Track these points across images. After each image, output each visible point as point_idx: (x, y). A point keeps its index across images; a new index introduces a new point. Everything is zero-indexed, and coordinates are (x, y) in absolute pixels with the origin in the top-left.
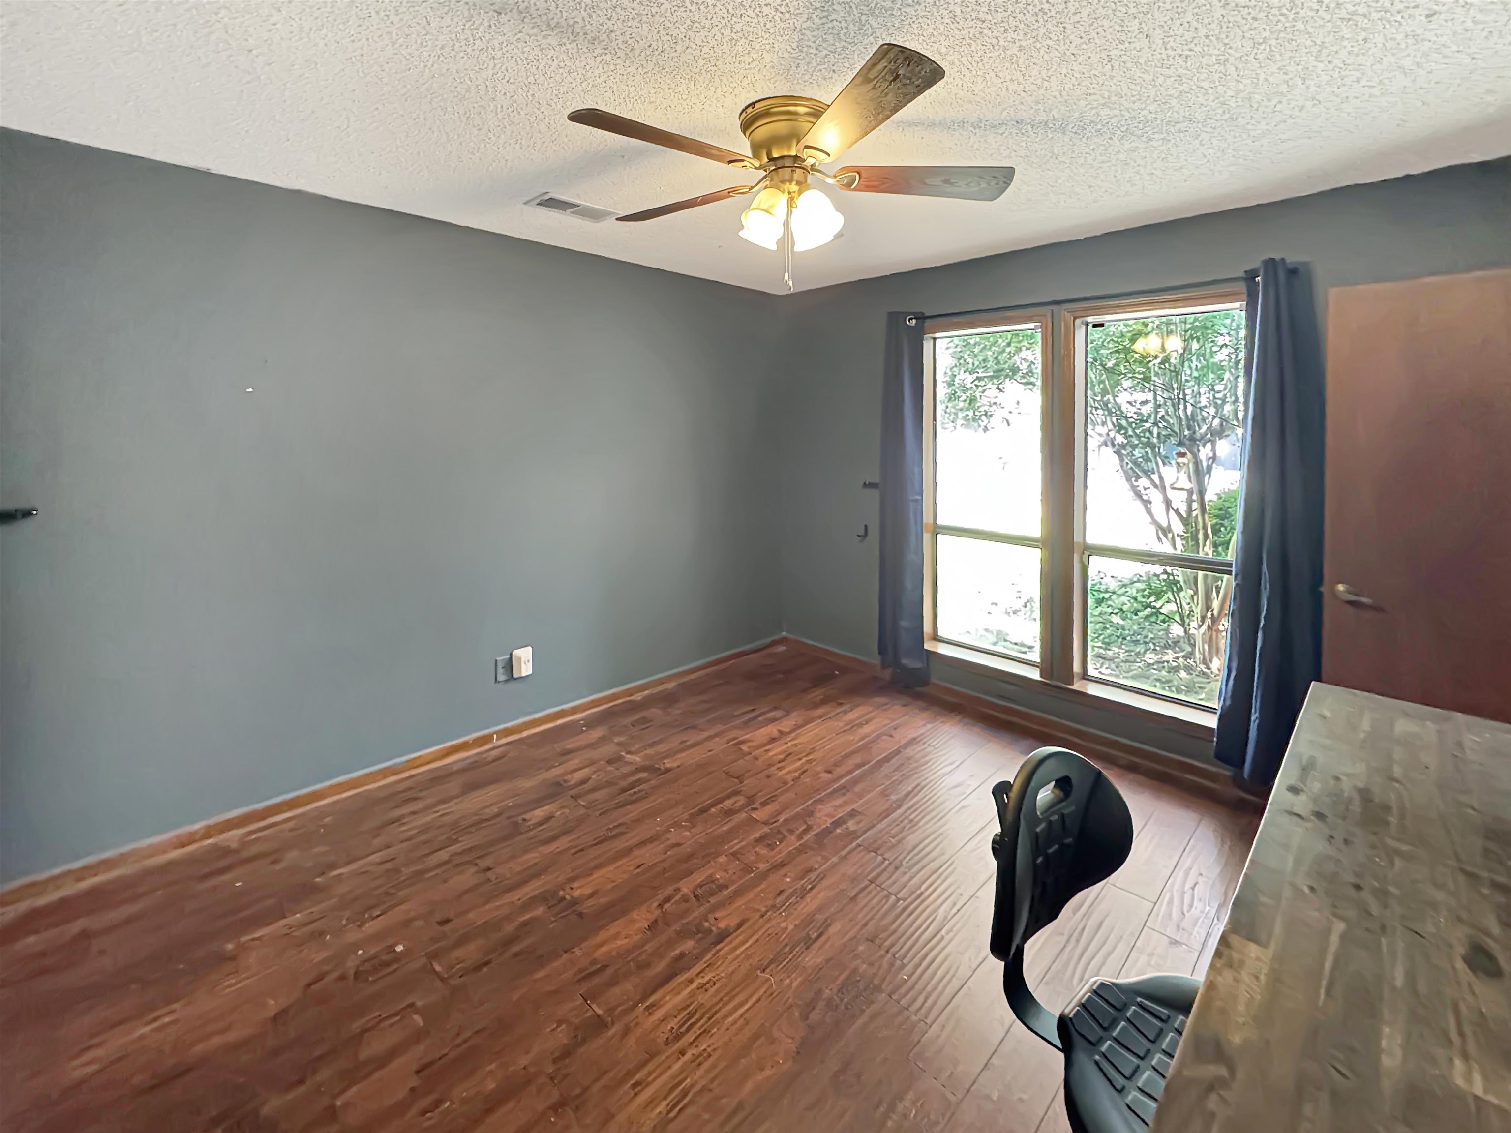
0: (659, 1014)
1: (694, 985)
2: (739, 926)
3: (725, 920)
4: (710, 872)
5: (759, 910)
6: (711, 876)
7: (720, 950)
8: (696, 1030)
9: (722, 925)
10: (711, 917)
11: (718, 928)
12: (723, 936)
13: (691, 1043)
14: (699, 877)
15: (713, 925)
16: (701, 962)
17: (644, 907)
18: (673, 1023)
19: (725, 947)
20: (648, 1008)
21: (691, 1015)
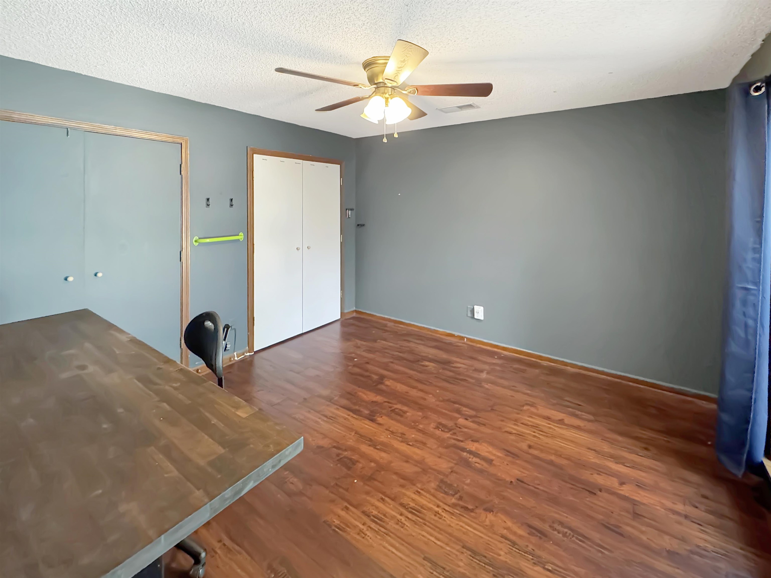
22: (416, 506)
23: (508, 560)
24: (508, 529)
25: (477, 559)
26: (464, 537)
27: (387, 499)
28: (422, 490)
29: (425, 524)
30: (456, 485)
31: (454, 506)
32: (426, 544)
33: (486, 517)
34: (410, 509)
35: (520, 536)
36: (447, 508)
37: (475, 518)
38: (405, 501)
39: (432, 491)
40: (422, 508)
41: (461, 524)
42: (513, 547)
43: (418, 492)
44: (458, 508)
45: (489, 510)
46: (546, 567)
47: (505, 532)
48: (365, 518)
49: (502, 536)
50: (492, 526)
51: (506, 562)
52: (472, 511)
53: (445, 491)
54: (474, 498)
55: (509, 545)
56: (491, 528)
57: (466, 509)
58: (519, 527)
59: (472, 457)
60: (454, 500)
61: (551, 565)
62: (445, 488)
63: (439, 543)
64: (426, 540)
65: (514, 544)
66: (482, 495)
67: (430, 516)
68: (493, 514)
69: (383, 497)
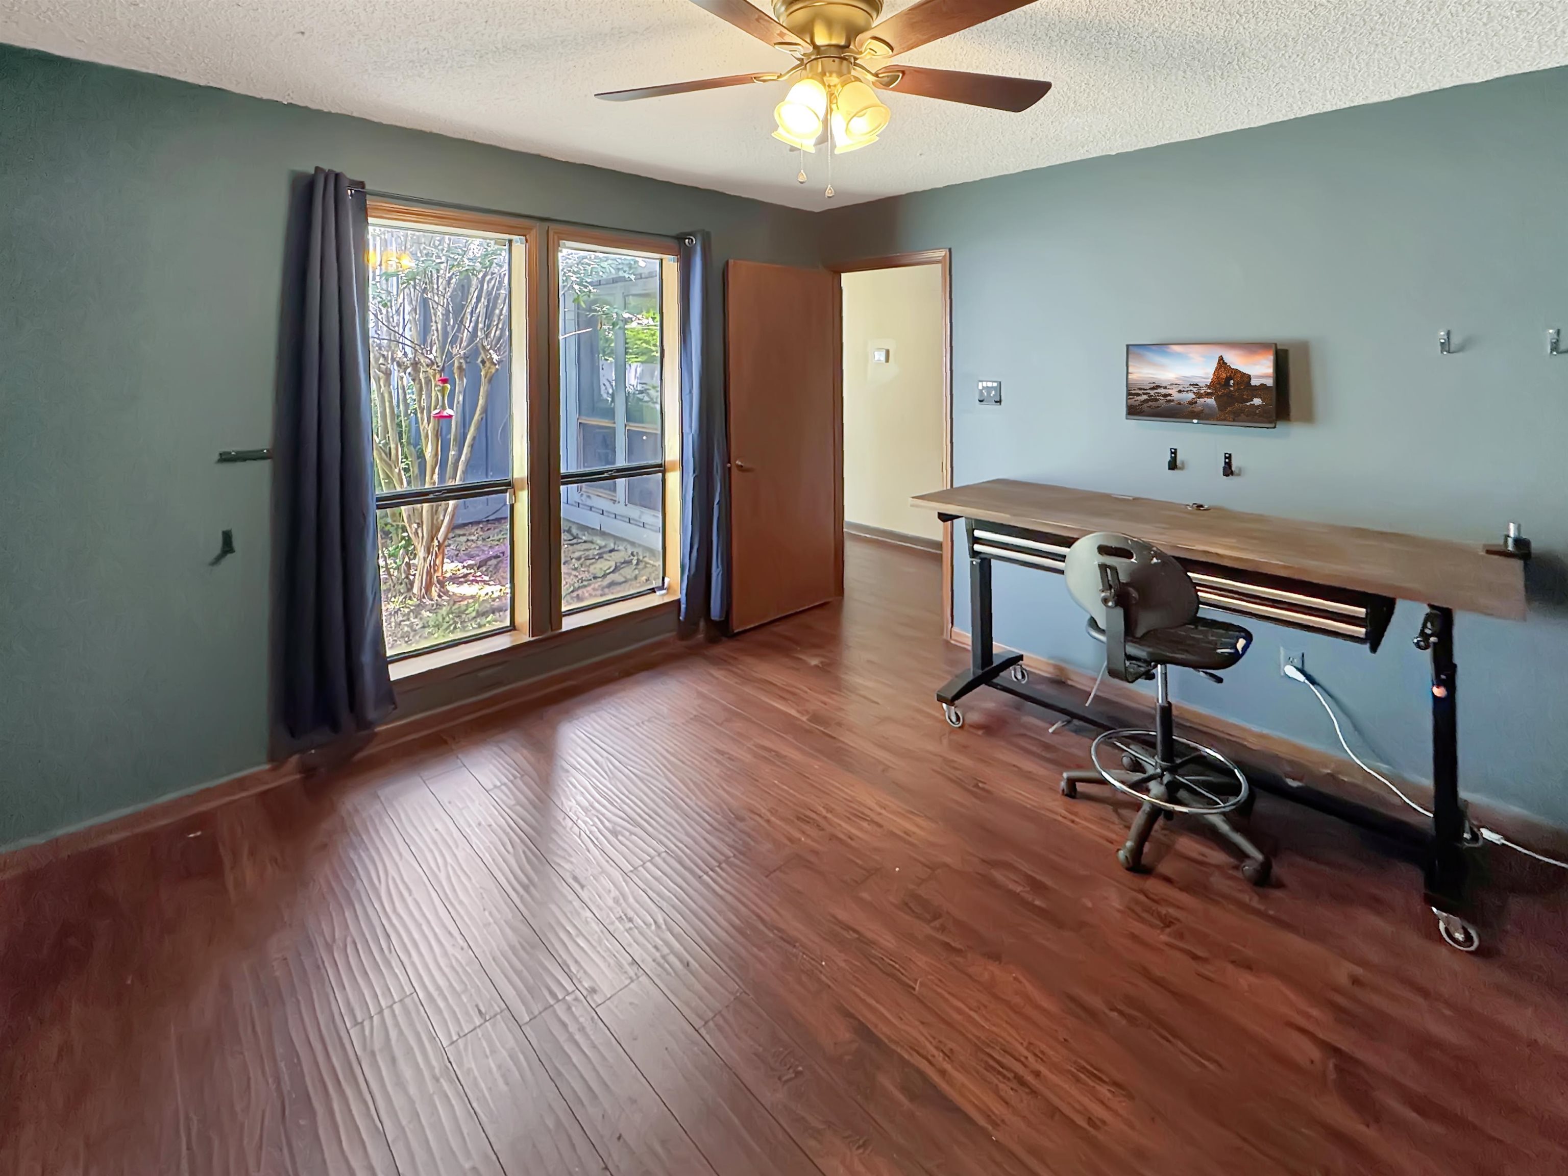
0: (998, 1109)
1: (948, 1067)
7: (889, 1038)
8: (1008, 1060)
12: (863, 1031)
13: (1022, 1063)
15: (849, 1047)
16: (912, 1061)
18: (1005, 1088)
19: (882, 1031)
20: (995, 1125)
21: (989, 1068)
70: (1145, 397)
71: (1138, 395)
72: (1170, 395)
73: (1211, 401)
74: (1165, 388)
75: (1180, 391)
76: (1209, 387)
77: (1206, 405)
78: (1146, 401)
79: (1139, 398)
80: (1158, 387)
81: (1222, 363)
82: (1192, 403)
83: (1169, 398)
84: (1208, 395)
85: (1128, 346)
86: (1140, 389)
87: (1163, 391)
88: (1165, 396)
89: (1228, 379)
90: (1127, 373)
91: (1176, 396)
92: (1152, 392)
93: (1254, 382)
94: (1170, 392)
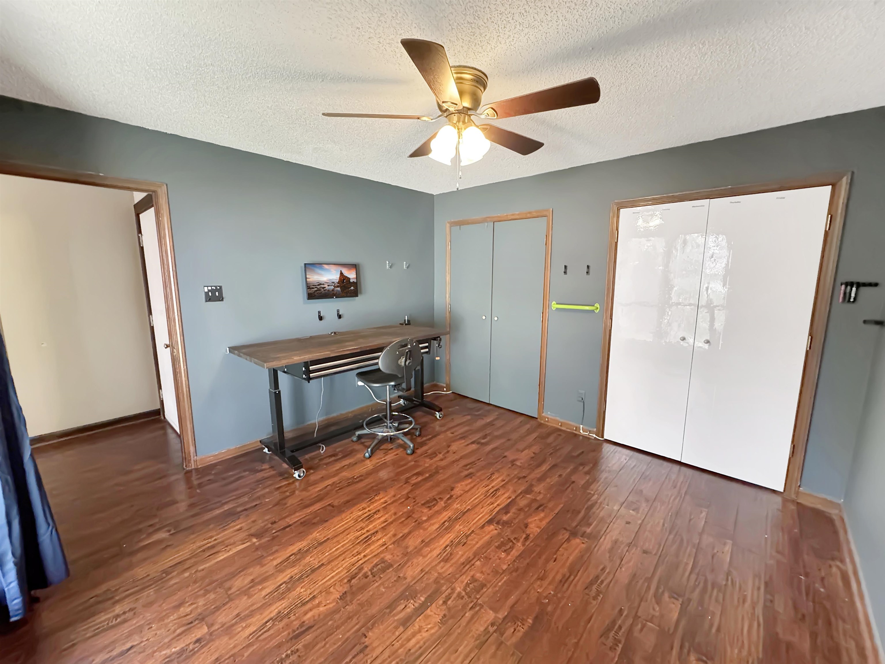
2: (483, 527)
3: (492, 530)
4: (509, 557)
5: (475, 534)
6: (508, 554)
9: (492, 527)
10: (499, 531)
11: (494, 525)
14: (515, 553)
15: (496, 526)
17: (536, 534)
22: (371, 541)
23: (295, 592)
24: (318, 605)
25: (309, 570)
26: (329, 567)
27: (385, 524)
28: (386, 548)
29: (353, 544)
30: (382, 576)
31: (360, 569)
32: (338, 541)
33: (337, 591)
34: (370, 537)
35: (306, 613)
36: (361, 562)
37: (341, 581)
38: (379, 535)
39: (382, 556)
40: (369, 544)
41: (341, 569)
42: (301, 601)
43: (385, 544)
44: (356, 571)
45: (343, 597)
46: (271, 621)
47: (317, 601)
48: (374, 511)
49: (314, 597)
50: (328, 593)
51: (295, 590)
52: (349, 581)
53: (379, 565)
54: (363, 588)
55: (305, 599)
56: (327, 591)
57: (353, 578)
58: (314, 616)
59: (417, 605)
60: (366, 569)
61: (270, 626)
62: (381, 566)
63: (335, 549)
64: (340, 542)
65: (304, 604)
66: (362, 597)
67: (359, 548)
68: (338, 598)
69: (387, 522)
70: (316, 289)
71: (313, 288)
72: (325, 287)
73: (339, 289)
74: (323, 284)
75: (328, 286)
76: (338, 283)
77: (337, 291)
78: (316, 291)
79: (314, 290)
80: (321, 284)
81: (341, 273)
82: (333, 290)
83: (325, 289)
84: (338, 287)
85: (305, 264)
86: (313, 286)
87: (322, 286)
88: (323, 288)
89: (344, 280)
90: (306, 278)
91: (327, 288)
92: (318, 287)
93: (351, 281)
94: (325, 286)
